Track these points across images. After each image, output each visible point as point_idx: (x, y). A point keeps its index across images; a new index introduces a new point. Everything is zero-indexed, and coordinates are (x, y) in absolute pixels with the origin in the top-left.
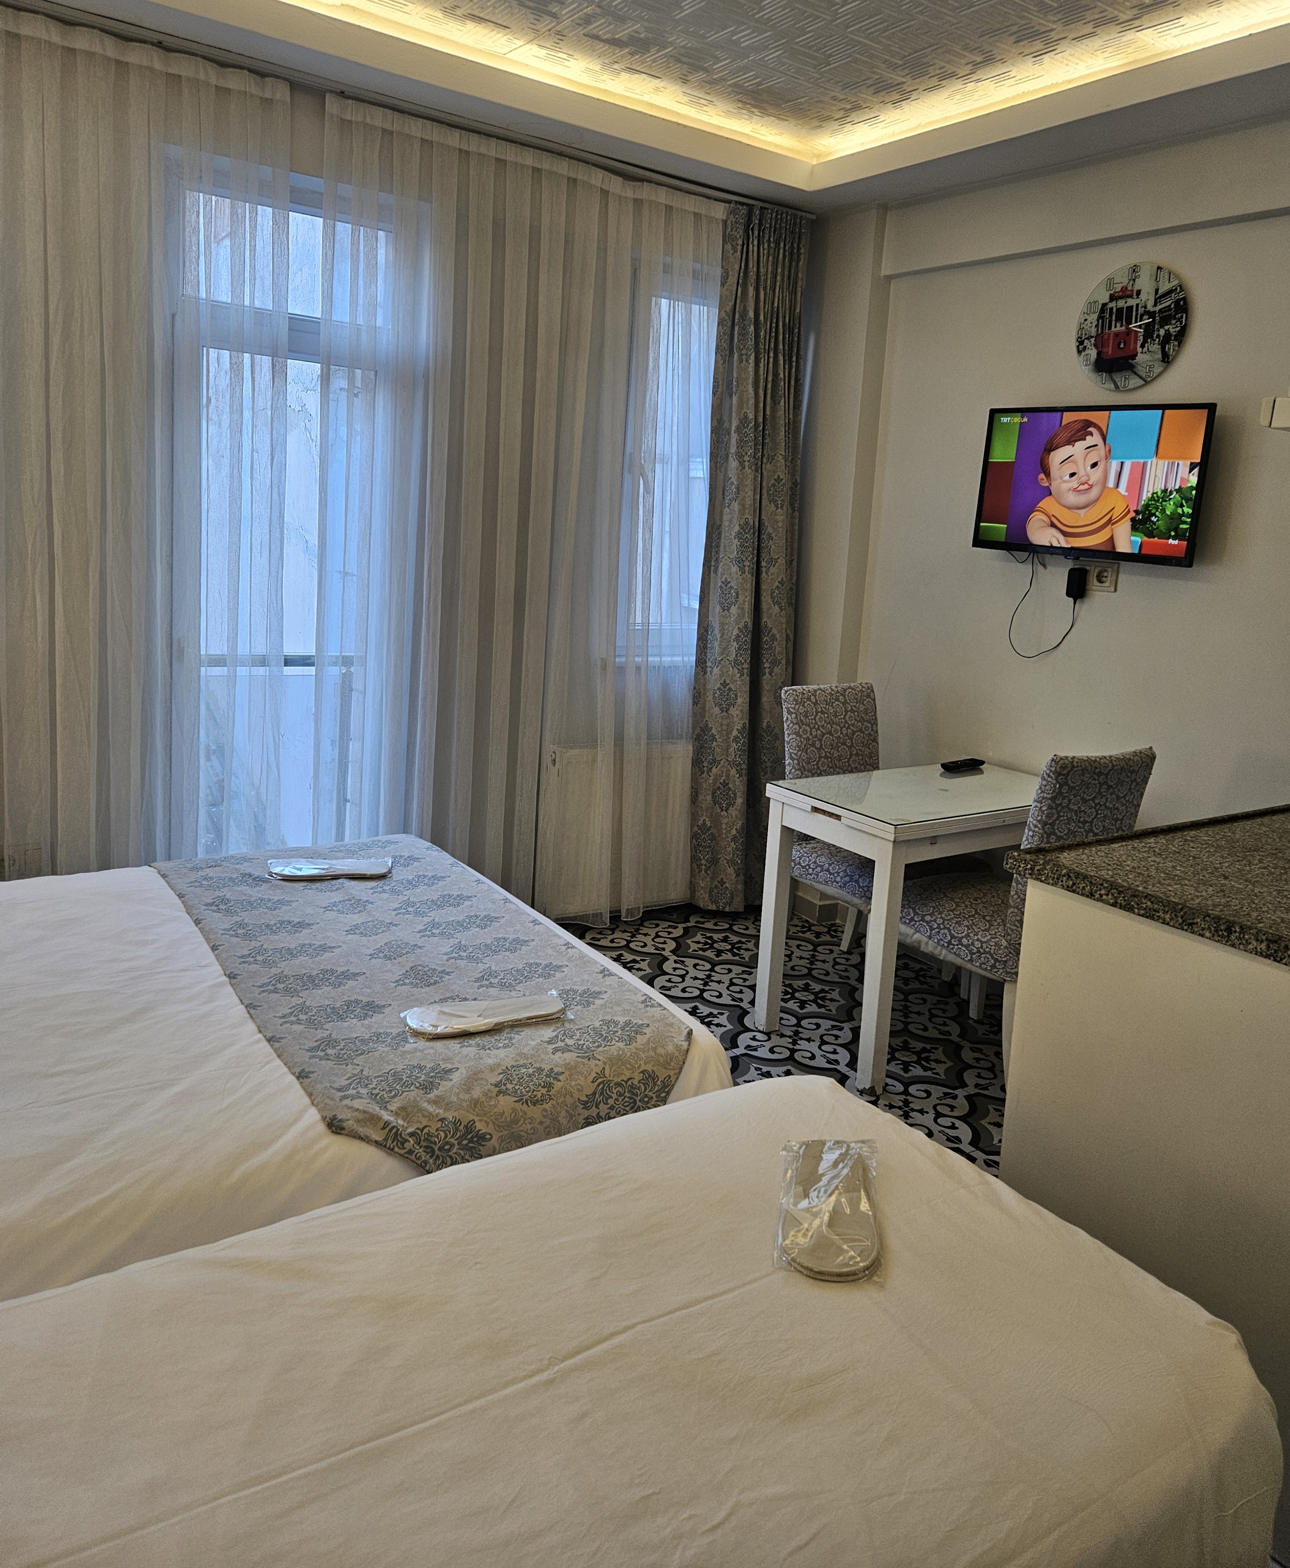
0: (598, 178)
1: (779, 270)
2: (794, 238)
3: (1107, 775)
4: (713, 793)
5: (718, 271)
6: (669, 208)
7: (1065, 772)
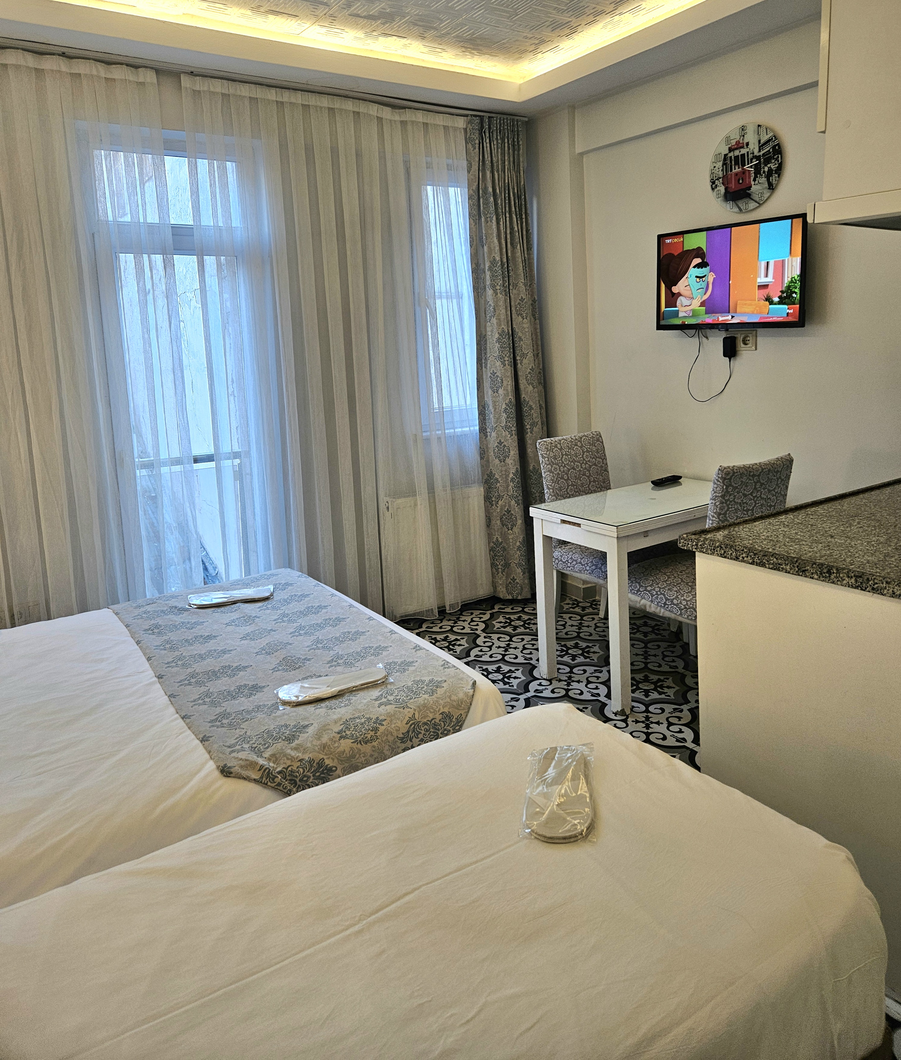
0: (374, 110)
1: (506, 158)
2: (514, 135)
4: (501, 519)
5: (464, 163)
6: (425, 125)
7: (728, 477)
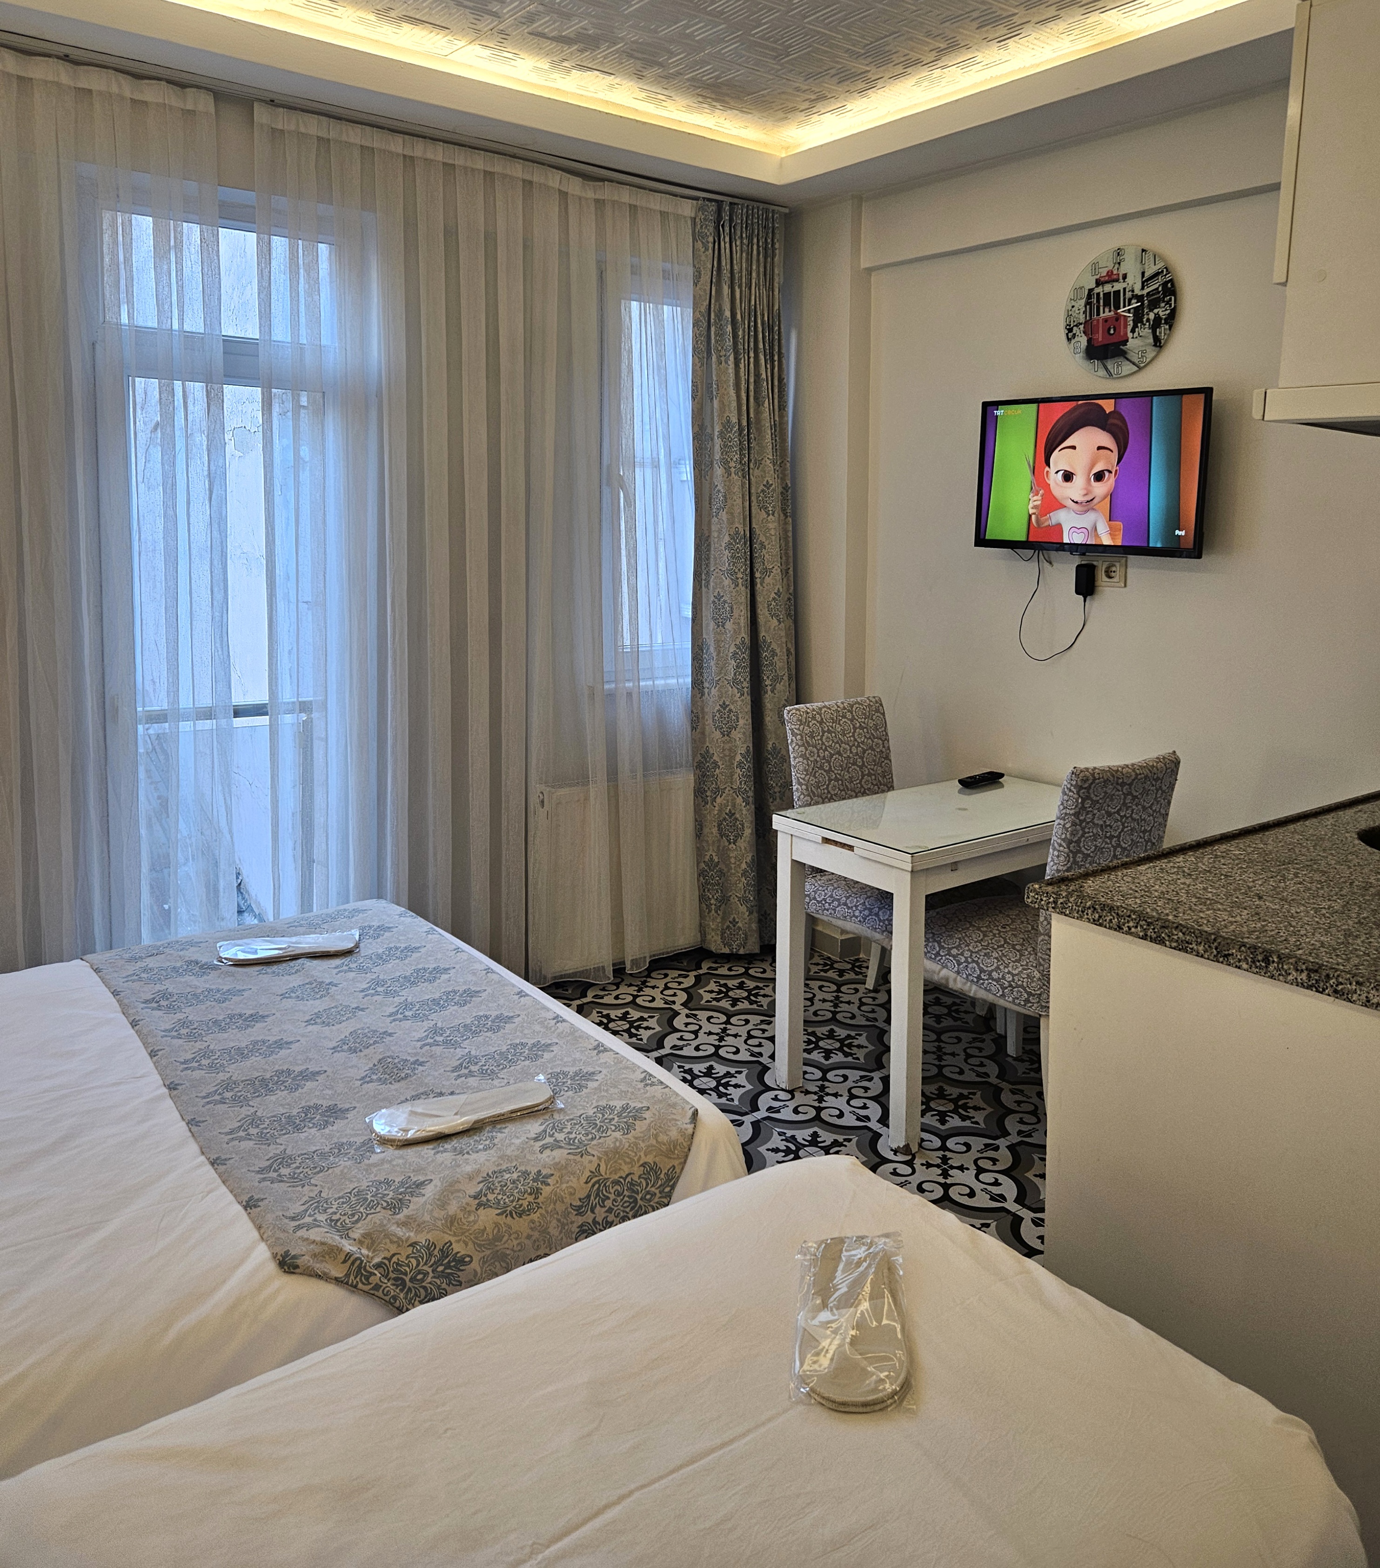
0: (555, 179)
1: (754, 267)
2: (767, 234)
3: (1130, 785)
4: (719, 826)
5: (690, 271)
6: (633, 208)
7: (1086, 785)
